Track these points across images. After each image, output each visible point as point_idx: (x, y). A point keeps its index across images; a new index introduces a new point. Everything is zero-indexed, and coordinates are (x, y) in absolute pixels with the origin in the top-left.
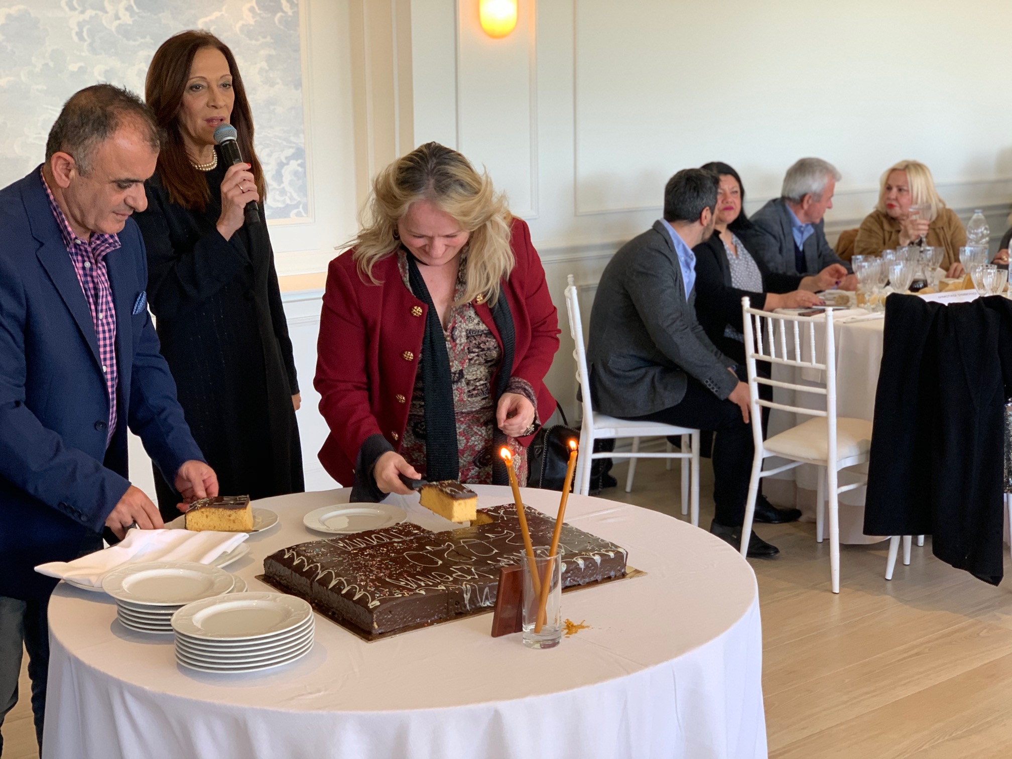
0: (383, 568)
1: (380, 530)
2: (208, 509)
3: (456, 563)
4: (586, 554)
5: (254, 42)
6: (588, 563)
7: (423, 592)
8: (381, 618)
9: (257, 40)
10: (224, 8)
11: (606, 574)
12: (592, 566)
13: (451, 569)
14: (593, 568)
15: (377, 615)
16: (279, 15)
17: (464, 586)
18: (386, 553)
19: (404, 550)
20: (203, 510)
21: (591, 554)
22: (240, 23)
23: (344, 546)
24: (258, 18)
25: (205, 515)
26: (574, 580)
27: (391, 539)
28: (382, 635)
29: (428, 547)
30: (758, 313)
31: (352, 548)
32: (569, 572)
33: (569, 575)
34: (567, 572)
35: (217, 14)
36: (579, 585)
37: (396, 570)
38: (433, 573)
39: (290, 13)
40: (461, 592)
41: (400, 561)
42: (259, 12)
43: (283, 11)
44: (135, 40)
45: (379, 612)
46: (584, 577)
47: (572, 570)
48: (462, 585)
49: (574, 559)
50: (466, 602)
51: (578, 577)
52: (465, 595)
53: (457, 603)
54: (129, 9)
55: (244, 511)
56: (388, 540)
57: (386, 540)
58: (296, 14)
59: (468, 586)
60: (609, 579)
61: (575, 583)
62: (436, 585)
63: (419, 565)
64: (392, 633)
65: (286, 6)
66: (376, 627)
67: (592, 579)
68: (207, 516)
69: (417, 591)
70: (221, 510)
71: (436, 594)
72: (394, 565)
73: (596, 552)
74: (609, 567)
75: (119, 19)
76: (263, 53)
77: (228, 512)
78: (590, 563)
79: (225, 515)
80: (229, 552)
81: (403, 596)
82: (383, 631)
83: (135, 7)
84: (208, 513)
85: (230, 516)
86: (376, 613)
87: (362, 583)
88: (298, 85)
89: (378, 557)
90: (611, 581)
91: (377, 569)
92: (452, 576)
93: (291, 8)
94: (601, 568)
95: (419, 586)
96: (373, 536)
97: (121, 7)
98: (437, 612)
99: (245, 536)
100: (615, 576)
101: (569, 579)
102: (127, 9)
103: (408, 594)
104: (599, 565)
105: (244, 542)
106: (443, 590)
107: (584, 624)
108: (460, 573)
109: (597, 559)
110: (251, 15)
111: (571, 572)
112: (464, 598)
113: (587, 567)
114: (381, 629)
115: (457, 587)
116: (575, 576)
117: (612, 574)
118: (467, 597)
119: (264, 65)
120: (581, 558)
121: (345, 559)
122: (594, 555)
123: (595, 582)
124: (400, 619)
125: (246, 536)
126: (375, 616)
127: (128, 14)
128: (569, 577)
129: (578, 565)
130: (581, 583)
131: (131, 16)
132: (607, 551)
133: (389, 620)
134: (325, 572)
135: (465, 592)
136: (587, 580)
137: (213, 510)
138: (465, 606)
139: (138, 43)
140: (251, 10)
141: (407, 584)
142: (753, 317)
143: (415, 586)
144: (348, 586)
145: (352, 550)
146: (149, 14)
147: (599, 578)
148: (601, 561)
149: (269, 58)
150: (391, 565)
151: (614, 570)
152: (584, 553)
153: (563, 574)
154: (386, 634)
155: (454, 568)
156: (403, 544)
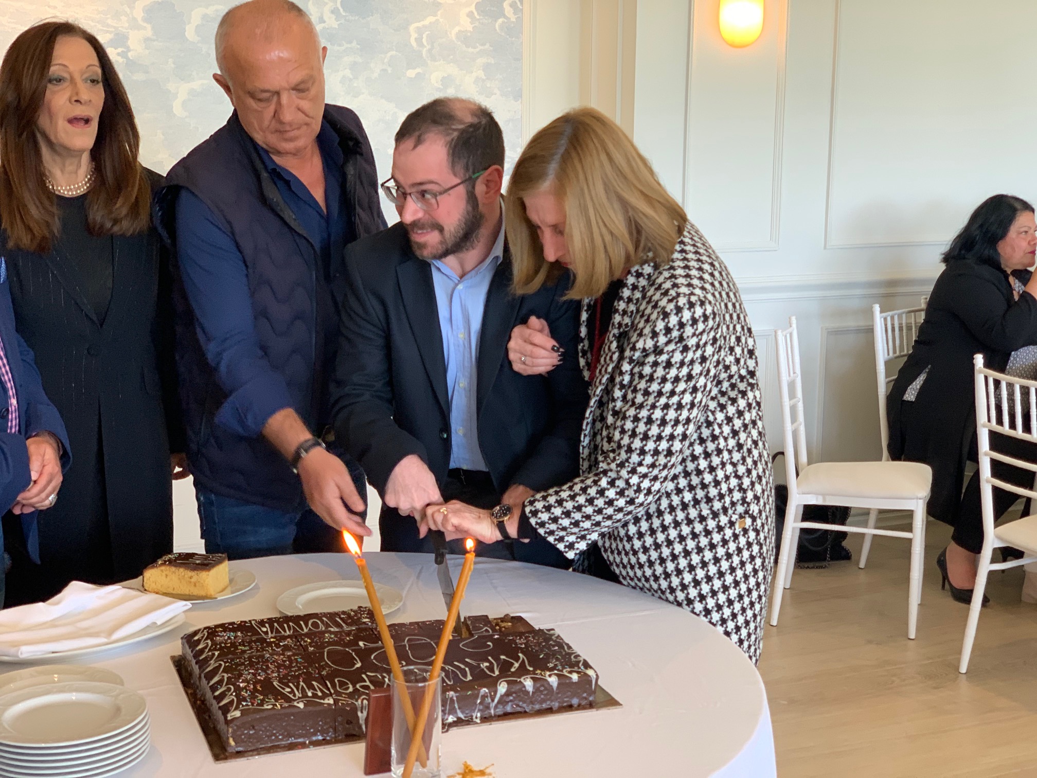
0: (284, 666)
1: (325, 615)
2: (168, 568)
3: (375, 669)
4: (541, 674)
5: (471, 50)
6: (538, 685)
7: (301, 705)
8: (239, 733)
9: (475, 48)
10: (439, 13)
11: (566, 702)
12: (546, 689)
13: (364, 676)
14: (545, 692)
15: (234, 730)
16: (500, 21)
17: (360, 701)
18: (306, 646)
19: (329, 643)
20: (163, 568)
21: (548, 673)
22: (457, 29)
23: (266, 633)
24: (477, 24)
25: (164, 574)
26: (518, 705)
27: (327, 626)
28: (239, 754)
29: (361, 644)
30: (993, 374)
31: (273, 635)
32: (511, 695)
33: (511, 698)
34: (508, 694)
35: (431, 19)
36: (525, 712)
37: (299, 669)
38: (336, 680)
39: (513, 19)
40: (354, 709)
41: (312, 659)
42: (478, 17)
43: (505, 16)
44: (340, 45)
45: (236, 725)
46: (532, 703)
47: (515, 693)
48: (357, 701)
49: (522, 680)
50: (362, 722)
51: (524, 702)
52: (359, 714)
53: (349, 722)
54: (334, 11)
55: (207, 573)
56: (323, 629)
57: (322, 628)
58: (520, 20)
59: (365, 702)
60: (570, 708)
61: (519, 709)
62: (325, 696)
63: (330, 667)
64: (255, 753)
65: (508, 11)
66: (232, 743)
67: (544, 706)
68: (167, 576)
69: (295, 704)
70: (182, 570)
71: (318, 708)
72: (300, 663)
73: (556, 672)
74: (569, 693)
75: (324, 22)
76: (481, 61)
77: (189, 573)
78: (543, 686)
79: (186, 576)
80: (159, 623)
81: (273, 708)
82: (240, 749)
83: (341, 10)
84: (167, 572)
85: (191, 577)
86: (232, 727)
87: (241, 685)
88: (518, 96)
89: (290, 650)
90: (572, 710)
91: (276, 667)
92: (354, 686)
93: (515, 13)
94: (558, 693)
95: (305, 695)
96: (310, 623)
97: (327, 10)
98: (319, 731)
99: (186, 605)
100: (579, 705)
101: (510, 704)
102: (332, 12)
103: (281, 705)
104: (555, 689)
105: (185, 612)
106: (329, 704)
107: (488, 771)
108: (368, 683)
109: (553, 681)
110: (469, 20)
111: (514, 695)
112: (358, 717)
113: (536, 690)
114: (240, 746)
115: (350, 701)
116: (520, 701)
117: (575, 701)
118: (362, 716)
119: (481, 74)
120: (532, 678)
121: (251, 648)
122: (550, 676)
123: (550, 711)
124: (267, 736)
125: (188, 604)
126: (230, 730)
127: (334, 17)
128: (511, 701)
129: (524, 687)
130: (527, 710)
131: (337, 20)
132: (570, 672)
133: (250, 736)
134: (217, 665)
135: (359, 709)
136: (537, 707)
137: (173, 569)
138: (360, 727)
139: (343, 48)
140: (470, 15)
141: (292, 692)
142: (986, 378)
143: (298, 694)
144: (226, 685)
145: (272, 638)
146: (357, 18)
147: (556, 705)
148: (559, 684)
149: (486, 68)
150: (297, 662)
151: (578, 697)
152: (539, 672)
153: (502, 696)
154: (246, 755)
155: (367, 676)
156: (336, 636)
